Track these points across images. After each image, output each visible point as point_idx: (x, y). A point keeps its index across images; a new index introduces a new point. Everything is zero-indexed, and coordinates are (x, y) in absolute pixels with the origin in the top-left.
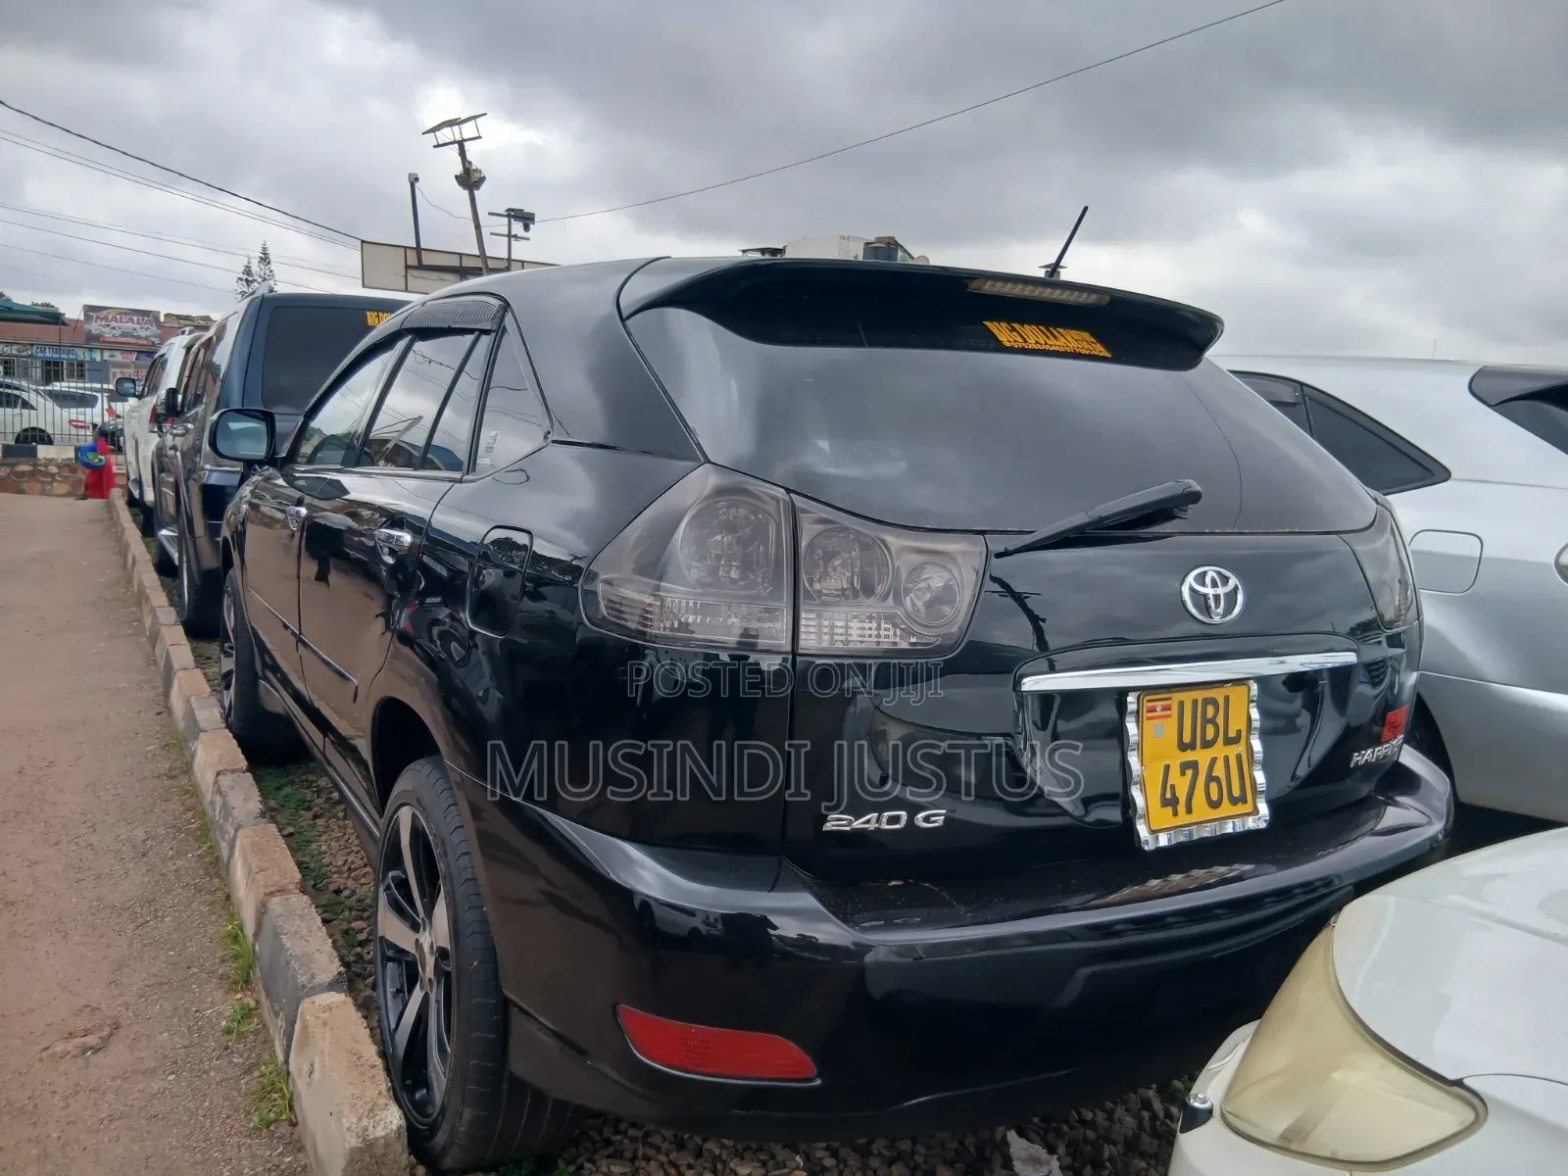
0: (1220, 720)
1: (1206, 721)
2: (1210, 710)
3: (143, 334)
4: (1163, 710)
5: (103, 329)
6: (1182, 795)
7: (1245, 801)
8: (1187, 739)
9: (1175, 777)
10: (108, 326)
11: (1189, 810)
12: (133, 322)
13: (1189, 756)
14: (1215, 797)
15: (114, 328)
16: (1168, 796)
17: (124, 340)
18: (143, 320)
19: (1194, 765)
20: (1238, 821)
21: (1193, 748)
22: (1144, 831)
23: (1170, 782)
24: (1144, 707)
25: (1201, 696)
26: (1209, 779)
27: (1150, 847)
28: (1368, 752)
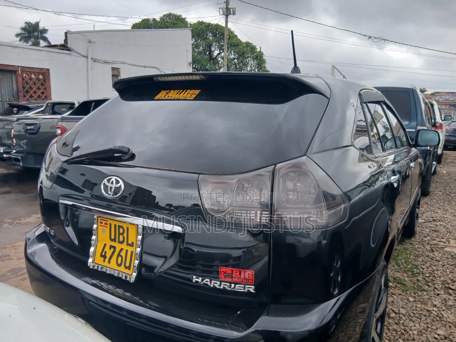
0: (125, 235)
2: (121, 231)
3: (452, 99)
4: (105, 224)
5: (439, 99)
7: (130, 269)
8: (113, 237)
9: (107, 249)
10: (441, 98)
11: (109, 262)
12: (449, 96)
14: (119, 262)
15: (443, 98)
17: (445, 101)
18: (452, 95)
19: (114, 248)
20: (124, 275)
21: (115, 242)
22: (90, 260)
23: (105, 250)
24: (99, 221)
25: (118, 224)
26: (119, 255)
27: (91, 267)
28: (206, 280)
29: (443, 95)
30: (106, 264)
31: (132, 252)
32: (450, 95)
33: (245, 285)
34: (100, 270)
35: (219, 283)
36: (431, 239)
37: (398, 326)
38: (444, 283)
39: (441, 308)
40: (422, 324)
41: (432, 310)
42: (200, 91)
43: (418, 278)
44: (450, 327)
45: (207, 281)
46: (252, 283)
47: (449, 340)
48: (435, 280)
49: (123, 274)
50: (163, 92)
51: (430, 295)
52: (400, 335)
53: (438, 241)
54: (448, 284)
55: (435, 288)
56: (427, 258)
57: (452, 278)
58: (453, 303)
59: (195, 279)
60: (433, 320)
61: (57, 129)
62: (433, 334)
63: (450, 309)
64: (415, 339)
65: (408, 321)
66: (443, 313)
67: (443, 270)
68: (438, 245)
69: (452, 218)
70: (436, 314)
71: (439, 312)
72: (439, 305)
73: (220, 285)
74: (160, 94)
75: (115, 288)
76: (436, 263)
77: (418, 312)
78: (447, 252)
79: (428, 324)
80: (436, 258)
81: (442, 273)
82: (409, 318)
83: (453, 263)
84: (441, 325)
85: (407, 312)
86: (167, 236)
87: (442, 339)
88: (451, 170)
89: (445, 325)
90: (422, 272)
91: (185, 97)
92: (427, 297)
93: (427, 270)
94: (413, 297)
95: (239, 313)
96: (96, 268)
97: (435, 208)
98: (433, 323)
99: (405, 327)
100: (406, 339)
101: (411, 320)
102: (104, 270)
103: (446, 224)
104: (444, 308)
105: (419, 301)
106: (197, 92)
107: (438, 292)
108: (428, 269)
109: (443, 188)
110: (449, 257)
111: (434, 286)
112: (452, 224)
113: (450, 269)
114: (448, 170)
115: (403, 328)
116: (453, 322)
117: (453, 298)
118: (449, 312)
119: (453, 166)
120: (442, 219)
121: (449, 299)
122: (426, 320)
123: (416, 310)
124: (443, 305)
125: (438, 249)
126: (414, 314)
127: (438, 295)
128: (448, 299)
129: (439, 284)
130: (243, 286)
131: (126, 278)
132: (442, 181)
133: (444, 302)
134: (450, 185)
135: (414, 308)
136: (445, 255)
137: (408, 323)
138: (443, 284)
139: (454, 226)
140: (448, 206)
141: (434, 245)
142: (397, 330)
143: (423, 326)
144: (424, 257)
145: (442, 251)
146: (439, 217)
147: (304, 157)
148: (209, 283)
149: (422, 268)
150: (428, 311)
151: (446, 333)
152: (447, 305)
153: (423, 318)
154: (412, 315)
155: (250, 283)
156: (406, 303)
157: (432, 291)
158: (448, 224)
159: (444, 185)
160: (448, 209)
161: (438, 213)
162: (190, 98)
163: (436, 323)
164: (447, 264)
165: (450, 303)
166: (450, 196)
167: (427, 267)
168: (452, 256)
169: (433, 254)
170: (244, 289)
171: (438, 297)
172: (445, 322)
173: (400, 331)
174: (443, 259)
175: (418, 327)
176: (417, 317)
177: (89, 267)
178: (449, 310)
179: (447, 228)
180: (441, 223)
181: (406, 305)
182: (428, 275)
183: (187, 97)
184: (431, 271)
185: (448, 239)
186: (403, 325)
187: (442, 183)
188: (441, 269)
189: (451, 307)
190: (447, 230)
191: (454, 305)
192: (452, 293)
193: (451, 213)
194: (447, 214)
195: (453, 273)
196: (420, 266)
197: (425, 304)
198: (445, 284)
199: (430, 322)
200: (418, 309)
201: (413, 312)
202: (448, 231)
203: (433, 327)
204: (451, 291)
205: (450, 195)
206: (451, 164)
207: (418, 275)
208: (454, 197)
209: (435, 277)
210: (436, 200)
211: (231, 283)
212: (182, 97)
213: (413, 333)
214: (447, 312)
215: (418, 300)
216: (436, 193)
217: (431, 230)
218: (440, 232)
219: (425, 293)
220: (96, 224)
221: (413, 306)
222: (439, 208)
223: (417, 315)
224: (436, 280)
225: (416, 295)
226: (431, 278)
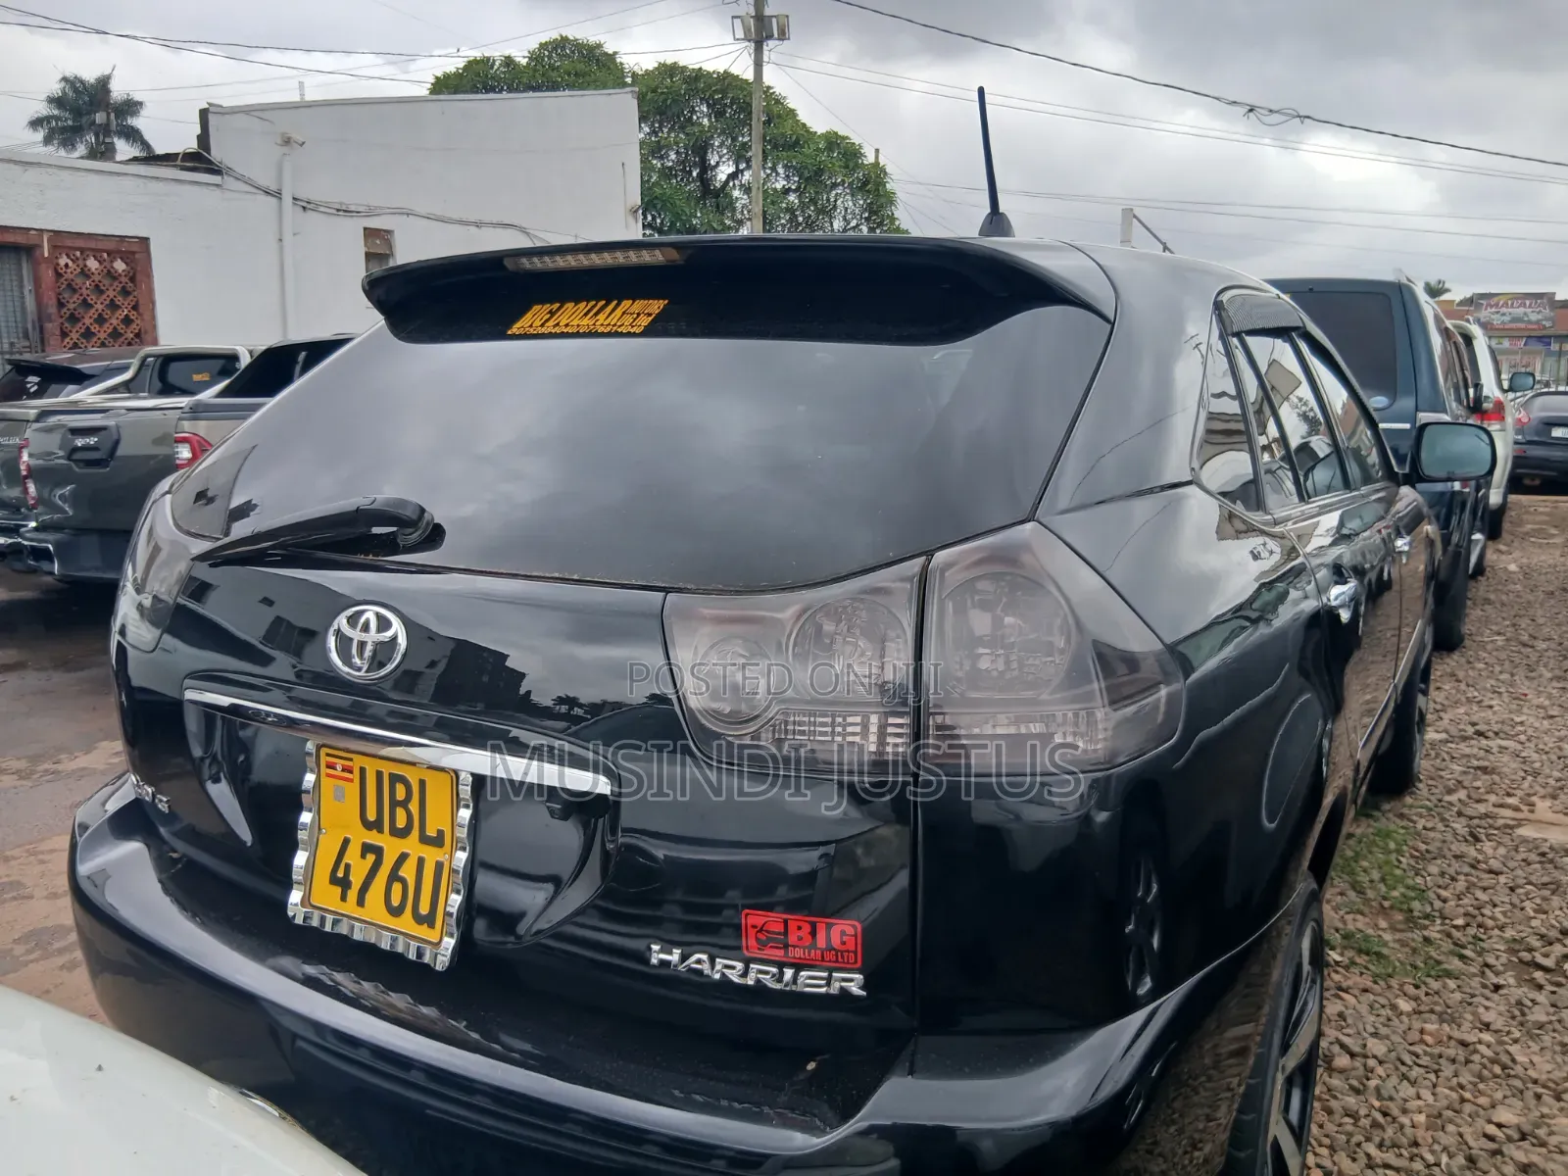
0: (414, 807)
1: (394, 804)
2: (401, 792)
3: (1534, 317)
4: (343, 770)
5: (1492, 316)
6: (357, 880)
7: (432, 925)
8: (371, 816)
9: (352, 856)
10: (1498, 312)
11: (361, 902)
12: (1525, 306)
13: (373, 838)
14: (396, 902)
15: (1504, 314)
16: (340, 874)
17: (1513, 325)
18: (1536, 303)
19: (378, 851)
20: (414, 944)
21: (381, 831)
22: (295, 896)
23: (346, 860)
24: (324, 759)
25: (387, 769)
26: (394, 876)
27: (299, 920)
28: (697, 956)
29: (1506, 305)
30: (350, 907)
31: (439, 866)
32: (1528, 302)
33: (831, 971)
34: (328, 928)
35: (739, 965)
36: (1469, 797)
37: (1362, 1098)
38: (1517, 947)
39: (1508, 1033)
40: (1442, 1090)
41: (1475, 1040)
42: (666, 302)
43: (1426, 933)
44: (1538, 1097)
45: (699, 959)
46: (856, 962)
47: (1534, 1141)
48: (1484, 937)
49: (409, 944)
50: (537, 308)
51: (1469, 991)
52: (1368, 1127)
53: (1494, 806)
54: (1530, 950)
55: (1487, 965)
56: (1456, 865)
57: (1544, 931)
58: (1548, 1014)
59: (657, 954)
60: (1482, 1078)
61: (180, 445)
62: (1480, 1122)
63: (1538, 1035)
64: (1420, 1140)
65: (1394, 1080)
66: (1513, 1049)
67: (1511, 904)
68: (1494, 817)
69: (1541, 723)
70: (1489, 1053)
71: (1499, 1049)
72: (1499, 1023)
73: (745, 974)
74: (529, 315)
75: (383, 992)
76: (1487, 880)
77: (1428, 1049)
78: (1525, 840)
79: (1462, 1087)
80: (1486, 863)
81: (1509, 914)
82: (1397, 1069)
83: (1546, 879)
84: (1509, 1093)
85: (1390, 1051)
86: (559, 806)
87: (1510, 1139)
88: (1535, 560)
89: (1521, 1092)
90: (1440, 911)
91: (614, 326)
92: (1458, 996)
93: (1457, 906)
94: (1410, 998)
95: (811, 1066)
96: (315, 923)
97: (1482, 692)
98: (1481, 1086)
99: (1385, 1103)
100: (1388, 1143)
101: (1404, 1077)
102: (343, 929)
103: (1519, 747)
104: (1517, 1034)
105: (1432, 1011)
106: (656, 306)
107: (1495, 980)
108: (1461, 902)
109: (1508, 623)
110: (1533, 857)
111: (1480, 959)
112: (1541, 746)
113: (1538, 901)
114: (1525, 560)
115: (1377, 1104)
116: (1549, 1080)
117: (1546, 997)
118: (1535, 1048)
119: (1540, 546)
120: (1507, 728)
121: (1532, 1001)
122: (1456, 1076)
123: (1422, 1041)
124: (1515, 1023)
125: (1496, 832)
126: (1414, 1058)
127: (1497, 988)
128: (1530, 1004)
129: (1498, 950)
130: (825, 974)
131: (420, 954)
132: (1504, 597)
133: (1517, 1013)
134: (1531, 612)
135: (1414, 1036)
136: (1517, 851)
137: (1395, 1087)
138: (1512, 951)
139: (1547, 753)
140: (1527, 683)
141: (1480, 818)
142: (1357, 1112)
143: (1447, 1097)
144: (1447, 862)
145: (1506, 840)
146: (1497, 722)
147: (1029, 526)
148: (706, 968)
149: (1439, 897)
150: (1464, 1044)
151: (1523, 1119)
152: (1528, 1021)
153: (1448, 1070)
154: (1407, 1059)
155: (848, 963)
156: (1389, 1020)
157: (1475, 975)
158: (1527, 744)
159: (1513, 613)
160: (1526, 695)
161: (1491, 707)
162: (633, 327)
163: (1491, 1084)
164: (1525, 881)
165: (1538, 1015)
166: (1530, 650)
167: (1458, 896)
168: (1543, 854)
169: (1476, 849)
170: (828, 984)
171: (1496, 997)
172: (1520, 1078)
173: (1368, 1115)
174: (1511, 864)
175: (1430, 1099)
176: (1426, 1067)
177: (289, 921)
178: (1534, 1041)
179: (1524, 758)
180: (1504, 743)
181: (1388, 1026)
182: (1460, 922)
183: (620, 326)
184: (1470, 909)
185: (1529, 795)
186: (1379, 1097)
187: (1503, 604)
188: (1507, 900)
189: (1539, 1029)
190: (1522, 766)
191: (1551, 1022)
192: (1542, 981)
193: (1537, 706)
194: (1525, 710)
195: (1546, 913)
196: (1435, 892)
197: (1453, 1022)
198: (1519, 951)
199: (1471, 1083)
200: (1428, 1039)
201: (1412, 1048)
202: (1526, 768)
203: (1482, 1100)
204: (1538, 975)
205: (1532, 647)
206: (1533, 539)
207: (1427, 922)
208: (1546, 651)
209: (1486, 929)
210: (1486, 663)
212: (602, 325)
213: (1412, 1120)
214: (1529, 1047)
215: (1427, 1008)
216: (1486, 639)
217: (1469, 767)
218: (1499, 774)
219: (1452, 984)
220: (312, 771)
221: (1410, 1029)
222: (1495, 692)
223: (1425, 1060)
224: (1490, 937)
225: (1421, 993)
226: (1472, 931)
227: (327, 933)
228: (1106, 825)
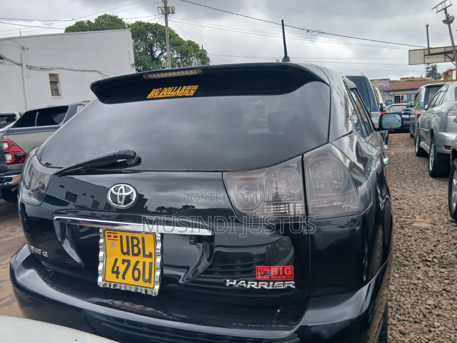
0: (140, 246)
1: (133, 246)
2: (135, 242)
3: (385, 85)
4: (114, 237)
6: (121, 271)
7: (150, 282)
8: (125, 250)
9: (119, 264)
10: (375, 85)
11: (124, 278)
12: (382, 83)
13: (126, 257)
14: (136, 276)
15: (377, 85)
16: (115, 270)
18: (385, 81)
19: (129, 262)
20: (144, 289)
21: (129, 255)
22: (100, 279)
23: (117, 265)
24: (106, 234)
25: (130, 235)
26: (135, 268)
27: (101, 286)
28: (242, 282)
29: (377, 82)
30: (120, 280)
31: (151, 264)
32: (383, 81)
33: (284, 281)
34: (112, 287)
35: (256, 283)
36: (398, 216)
37: (392, 302)
38: (421, 256)
39: (425, 280)
40: (412, 298)
41: (417, 283)
42: (198, 86)
43: (396, 255)
44: (437, 296)
45: (242, 283)
46: (292, 278)
47: (439, 308)
48: (412, 254)
49: (142, 289)
50: (154, 90)
51: (412, 269)
52: (396, 310)
53: (405, 218)
54: (424, 257)
55: (414, 262)
56: (399, 235)
57: (427, 251)
58: (433, 273)
59: (228, 283)
60: (421, 292)
61: (4, 143)
62: (424, 305)
63: (433, 279)
64: (410, 312)
65: (399, 296)
66: (427, 284)
67: (417, 245)
68: (406, 221)
69: (412, 195)
70: (421, 286)
71: (424, 284)
72: (422, 278)
73: (257, 286)
74: (152, 92)
75: (133, 305)
76: (409, 239)
77: (405, 287)
78: (416, 227)
79: (417, 296)
80: (407, 234)
81: (417, 247)
82: (399, 293)
83: (424, 237)
84: (429, 296)
85: (396, 288)
86: (193, 241)
87: (433, 308)
88: (398, 151)
89: (432, 295)
90: (398, 248)
91: (183, 94)
92: (409, 271)
93: (403, 247)
94: (397, 273)
95: (278, 311)
96: (108, 286)
97: (394, 188)
98: (422, 295)
99: (398, 303)
100: (402, 314)
101: (401, 295)
102: (118, 287)
103: (407, 202)
104: (427, 280)
105: (404, 276)
106: (195, 87)
107: (418, 266)
108: (403, 245)
109: (395, 168)
110: (419, 231)
111: (412, 261)
112: (413, 201)
113: (423, 243)
114: (395, 151)
115: (396, 303)
116: (439, 291)
117: (432, 269)
118: (433, 283)
119: (398, 147)
120: (403, 197)
121: (429, 270)
122: (414, 293)
123: (403, 285)
124: (426, 277)
125: (407, 225)
126: (403, 290)
127: (419, 268)
128: (428, 271)
129: (416, 258)
130: (283, 283)
131: (146, 291)
132: (392, 162)
133: (426, 274)
134: (400, 165)
135: (401, 284)
136: (414, 230)
137: (400, 298)
138: (420, 257)
139: (415, 203)
140: (405, 184)
141: (402, 222)
142: (392, 306)
143: (414, 299)
144: (397, 235)
145: (410, 227)
146: (400, 196)
147: (328, 144)
148: (245, 285)
149: (397, 245)
150: (414, 284)
151: (435, 303)
152: (429, 276)
153: (412, 292)
154: (401, 290)
155: (290, 278)
156: (393, 280)
157: (412, 265)
158: (409, 201)
159: (396, 166)
160: (405, 188)
161: (397, 192)
162: (189, 94)
163: (424, 294)
164: (418, 238)
165: (431, 274)
166: (403, 175)
167: (402, 244)
168: (421, 230)
169: (404, 231)
170: (284, 286)
171: (419, 270)
172: (431, 292)
173: (395, 307)
174: (414, 234)
175: (410, 300)
176: (406, 292)
177: (99, 287)
178: (432, 281)
179: (409, 205)
180: (403, 201)
181: (394, 282)
182: (405, 251)
183: (185, 94)
184: (406, 247)
185: (413, 214)
186: (396, 301)
187: (393, 164)
188: (415, 243)
189: (432, 278)
190: (410, 207)
191: (435, 275)
192: (430, 265)
193: (409, 190)
194: (406, 192)
195: (426, 246)
196: (396, 243)
197: (411, 278)
198: (421, 257)
199: (419, 294)
200: (405, 284)
201: (401, 287)
202: (411, 207)
203: (423, 299)
204: (428, 263)
205: (404, 175)
206: (395, 146)
207: (396, 252)
208: (407, 175)
209: (412, 252)
210: (393, 180)
211: (268, 281)
212: (179, 94)
213: (407, 307)
214: (431, 283)
215: (402, 276)
216: (391, 173)
217: (396, 208)
218: (404, 210)
219: (407, 268)
220: (102, 238)
221: (399, 282)
222: (397, 187)
223: (405, 290)
224: (413, 254)
225: (399, 271)
226: (408, 253)
227: (112, 289)
228: (359, 230)
